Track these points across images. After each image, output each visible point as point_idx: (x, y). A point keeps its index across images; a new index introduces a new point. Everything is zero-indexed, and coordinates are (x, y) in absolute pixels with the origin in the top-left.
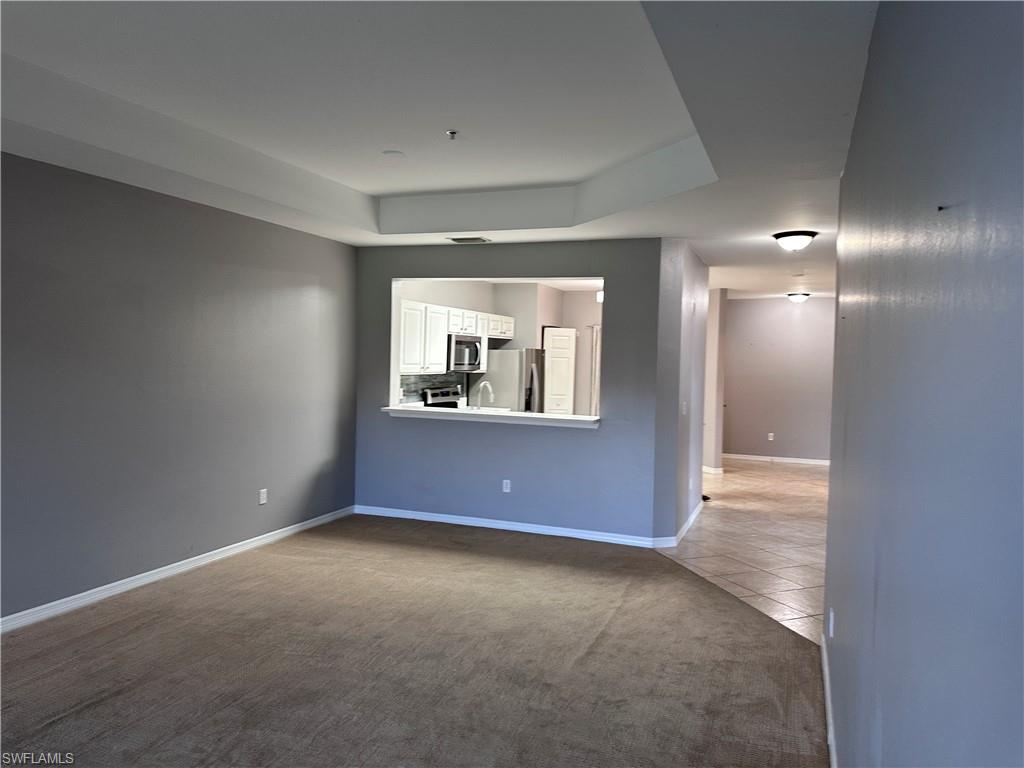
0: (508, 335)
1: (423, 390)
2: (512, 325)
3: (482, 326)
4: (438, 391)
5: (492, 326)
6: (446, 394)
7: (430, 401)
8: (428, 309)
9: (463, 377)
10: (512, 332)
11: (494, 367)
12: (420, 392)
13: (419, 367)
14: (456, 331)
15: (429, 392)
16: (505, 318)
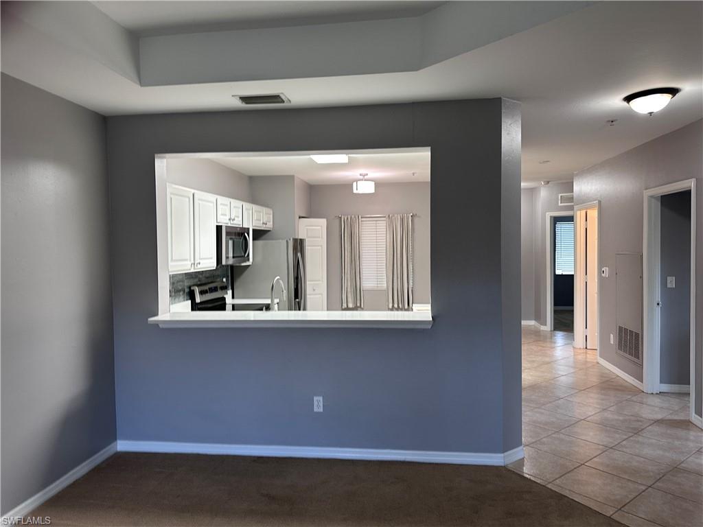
0: (269, 226)
1: (190, 288)
2: (271, 216)
3: (247, 216)
4: (206, 288)
5: (255, 218)
6: (214, 290)
7: (198, 300)
8: (196, 196)
9: (227, 270)
10: (272, 223)
11: (259, 258)
12: (187, 290)
13: (189, 263)
14: (224, 221)
15: (197, 290)
16: (264, 209)
